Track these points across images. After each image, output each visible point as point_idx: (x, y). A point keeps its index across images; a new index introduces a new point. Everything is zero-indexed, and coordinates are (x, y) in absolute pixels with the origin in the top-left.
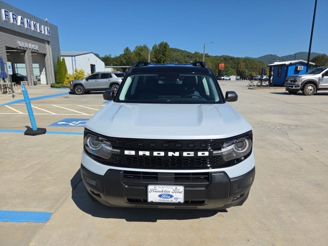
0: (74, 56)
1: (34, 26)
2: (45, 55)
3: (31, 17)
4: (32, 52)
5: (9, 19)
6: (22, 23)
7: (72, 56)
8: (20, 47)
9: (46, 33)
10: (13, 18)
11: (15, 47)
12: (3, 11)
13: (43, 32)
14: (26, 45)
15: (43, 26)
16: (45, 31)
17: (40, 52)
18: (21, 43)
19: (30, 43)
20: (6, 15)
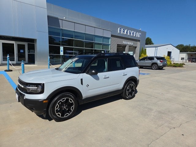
0: (157, 47)
1: (133, 33)
2: (136, 47)
3: (132, 29)
4: (129, 46)
5: (121, 32)
6: (127, 33)
7: (156, 47)
8: (124, 44)
9: (139, 36)
10: (123, 31)
11: (122, 44)
12: (119, 29)
13: (137, 36)
14: (127, 43)
15: (137, 33)
16: (138, 35)
17: (133, 46)
18: (125, 42)
19: (129, 42)
20: (120, 30)
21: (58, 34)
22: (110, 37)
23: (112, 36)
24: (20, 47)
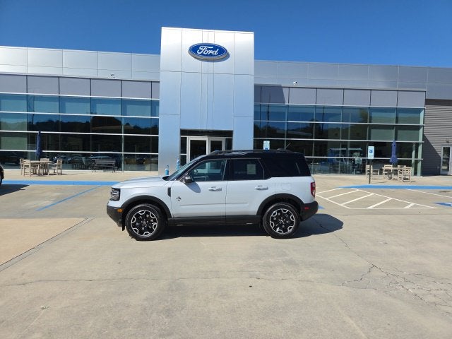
21: (280, 115)
22: (421, 105)
23: (428, 102)
24: (216, 146)
